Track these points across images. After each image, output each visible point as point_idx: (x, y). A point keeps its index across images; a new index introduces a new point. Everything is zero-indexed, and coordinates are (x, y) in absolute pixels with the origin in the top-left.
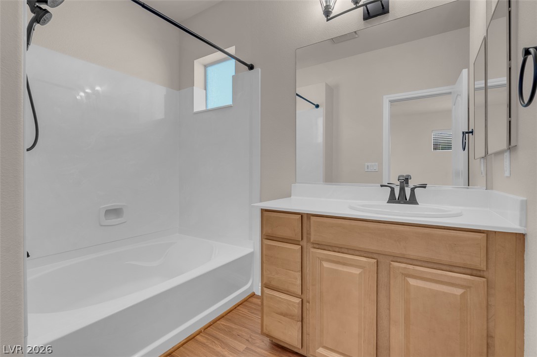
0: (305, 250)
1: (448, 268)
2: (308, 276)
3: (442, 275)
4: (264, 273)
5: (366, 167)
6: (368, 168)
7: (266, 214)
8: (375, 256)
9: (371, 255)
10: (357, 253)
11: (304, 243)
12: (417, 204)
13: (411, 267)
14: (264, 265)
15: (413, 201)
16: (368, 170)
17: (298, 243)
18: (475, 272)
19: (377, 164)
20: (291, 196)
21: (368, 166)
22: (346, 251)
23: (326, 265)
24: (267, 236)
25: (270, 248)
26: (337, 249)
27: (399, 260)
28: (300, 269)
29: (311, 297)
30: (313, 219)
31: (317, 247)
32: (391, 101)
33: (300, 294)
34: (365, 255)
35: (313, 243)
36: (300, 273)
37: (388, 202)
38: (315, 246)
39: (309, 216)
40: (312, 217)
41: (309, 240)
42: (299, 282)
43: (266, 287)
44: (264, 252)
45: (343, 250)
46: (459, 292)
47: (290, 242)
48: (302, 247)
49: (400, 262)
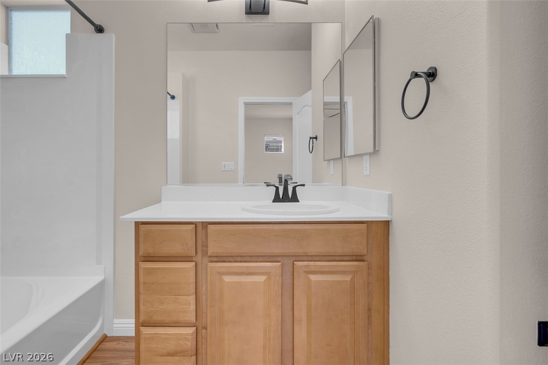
0: (200, 266)
1: (340, 258)
2: (204, 297)
3: (337, 266)
4: (142, 307)
5: (223, 166)
6: (224, 168)
7: (143, 227)
8: (279, 259)
9: (275, 259)
10: (261, 259)
11: (199, 258)
12: (298, 201)
13: (312, 263)
14: (142, 297)
15: (295, 199)
16: (224, 170)
17: (190, 259)
18: (359, 258)
19: (233, 163)
20: (160, 202)
21: (225, 165)
22: (249, 259)
23: (227, 279)
24: (144, 257)
25: (149, 272)
26: (239, 259)
27: (301, 259)
28: (195, 291)
29: (209, 321)
30: (211, 227)
31: (215, 259)
32: (246, 104)
33: (195, 321)
34: (269, 260)
35: (210, 257)
36: (194, 296)
37: (273, 202)
38: (213, 259)
39: (206, 225)
40: (209, 225)
41: (205, 253)
42: (193, 307)
43: (143, 326)
44: (141, 279)
45: (245, 259)
46: (348, 278)
47: (180, 259)
48: (196, 264)
49: (302, 261)
